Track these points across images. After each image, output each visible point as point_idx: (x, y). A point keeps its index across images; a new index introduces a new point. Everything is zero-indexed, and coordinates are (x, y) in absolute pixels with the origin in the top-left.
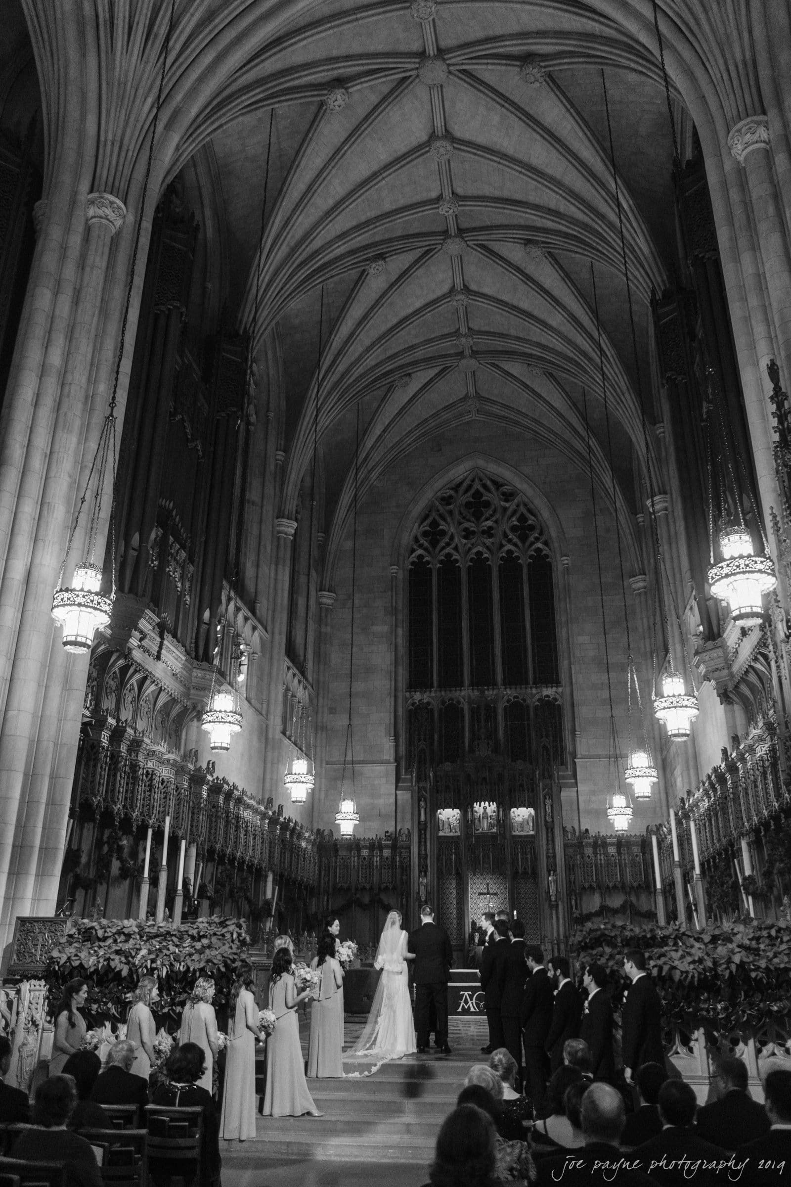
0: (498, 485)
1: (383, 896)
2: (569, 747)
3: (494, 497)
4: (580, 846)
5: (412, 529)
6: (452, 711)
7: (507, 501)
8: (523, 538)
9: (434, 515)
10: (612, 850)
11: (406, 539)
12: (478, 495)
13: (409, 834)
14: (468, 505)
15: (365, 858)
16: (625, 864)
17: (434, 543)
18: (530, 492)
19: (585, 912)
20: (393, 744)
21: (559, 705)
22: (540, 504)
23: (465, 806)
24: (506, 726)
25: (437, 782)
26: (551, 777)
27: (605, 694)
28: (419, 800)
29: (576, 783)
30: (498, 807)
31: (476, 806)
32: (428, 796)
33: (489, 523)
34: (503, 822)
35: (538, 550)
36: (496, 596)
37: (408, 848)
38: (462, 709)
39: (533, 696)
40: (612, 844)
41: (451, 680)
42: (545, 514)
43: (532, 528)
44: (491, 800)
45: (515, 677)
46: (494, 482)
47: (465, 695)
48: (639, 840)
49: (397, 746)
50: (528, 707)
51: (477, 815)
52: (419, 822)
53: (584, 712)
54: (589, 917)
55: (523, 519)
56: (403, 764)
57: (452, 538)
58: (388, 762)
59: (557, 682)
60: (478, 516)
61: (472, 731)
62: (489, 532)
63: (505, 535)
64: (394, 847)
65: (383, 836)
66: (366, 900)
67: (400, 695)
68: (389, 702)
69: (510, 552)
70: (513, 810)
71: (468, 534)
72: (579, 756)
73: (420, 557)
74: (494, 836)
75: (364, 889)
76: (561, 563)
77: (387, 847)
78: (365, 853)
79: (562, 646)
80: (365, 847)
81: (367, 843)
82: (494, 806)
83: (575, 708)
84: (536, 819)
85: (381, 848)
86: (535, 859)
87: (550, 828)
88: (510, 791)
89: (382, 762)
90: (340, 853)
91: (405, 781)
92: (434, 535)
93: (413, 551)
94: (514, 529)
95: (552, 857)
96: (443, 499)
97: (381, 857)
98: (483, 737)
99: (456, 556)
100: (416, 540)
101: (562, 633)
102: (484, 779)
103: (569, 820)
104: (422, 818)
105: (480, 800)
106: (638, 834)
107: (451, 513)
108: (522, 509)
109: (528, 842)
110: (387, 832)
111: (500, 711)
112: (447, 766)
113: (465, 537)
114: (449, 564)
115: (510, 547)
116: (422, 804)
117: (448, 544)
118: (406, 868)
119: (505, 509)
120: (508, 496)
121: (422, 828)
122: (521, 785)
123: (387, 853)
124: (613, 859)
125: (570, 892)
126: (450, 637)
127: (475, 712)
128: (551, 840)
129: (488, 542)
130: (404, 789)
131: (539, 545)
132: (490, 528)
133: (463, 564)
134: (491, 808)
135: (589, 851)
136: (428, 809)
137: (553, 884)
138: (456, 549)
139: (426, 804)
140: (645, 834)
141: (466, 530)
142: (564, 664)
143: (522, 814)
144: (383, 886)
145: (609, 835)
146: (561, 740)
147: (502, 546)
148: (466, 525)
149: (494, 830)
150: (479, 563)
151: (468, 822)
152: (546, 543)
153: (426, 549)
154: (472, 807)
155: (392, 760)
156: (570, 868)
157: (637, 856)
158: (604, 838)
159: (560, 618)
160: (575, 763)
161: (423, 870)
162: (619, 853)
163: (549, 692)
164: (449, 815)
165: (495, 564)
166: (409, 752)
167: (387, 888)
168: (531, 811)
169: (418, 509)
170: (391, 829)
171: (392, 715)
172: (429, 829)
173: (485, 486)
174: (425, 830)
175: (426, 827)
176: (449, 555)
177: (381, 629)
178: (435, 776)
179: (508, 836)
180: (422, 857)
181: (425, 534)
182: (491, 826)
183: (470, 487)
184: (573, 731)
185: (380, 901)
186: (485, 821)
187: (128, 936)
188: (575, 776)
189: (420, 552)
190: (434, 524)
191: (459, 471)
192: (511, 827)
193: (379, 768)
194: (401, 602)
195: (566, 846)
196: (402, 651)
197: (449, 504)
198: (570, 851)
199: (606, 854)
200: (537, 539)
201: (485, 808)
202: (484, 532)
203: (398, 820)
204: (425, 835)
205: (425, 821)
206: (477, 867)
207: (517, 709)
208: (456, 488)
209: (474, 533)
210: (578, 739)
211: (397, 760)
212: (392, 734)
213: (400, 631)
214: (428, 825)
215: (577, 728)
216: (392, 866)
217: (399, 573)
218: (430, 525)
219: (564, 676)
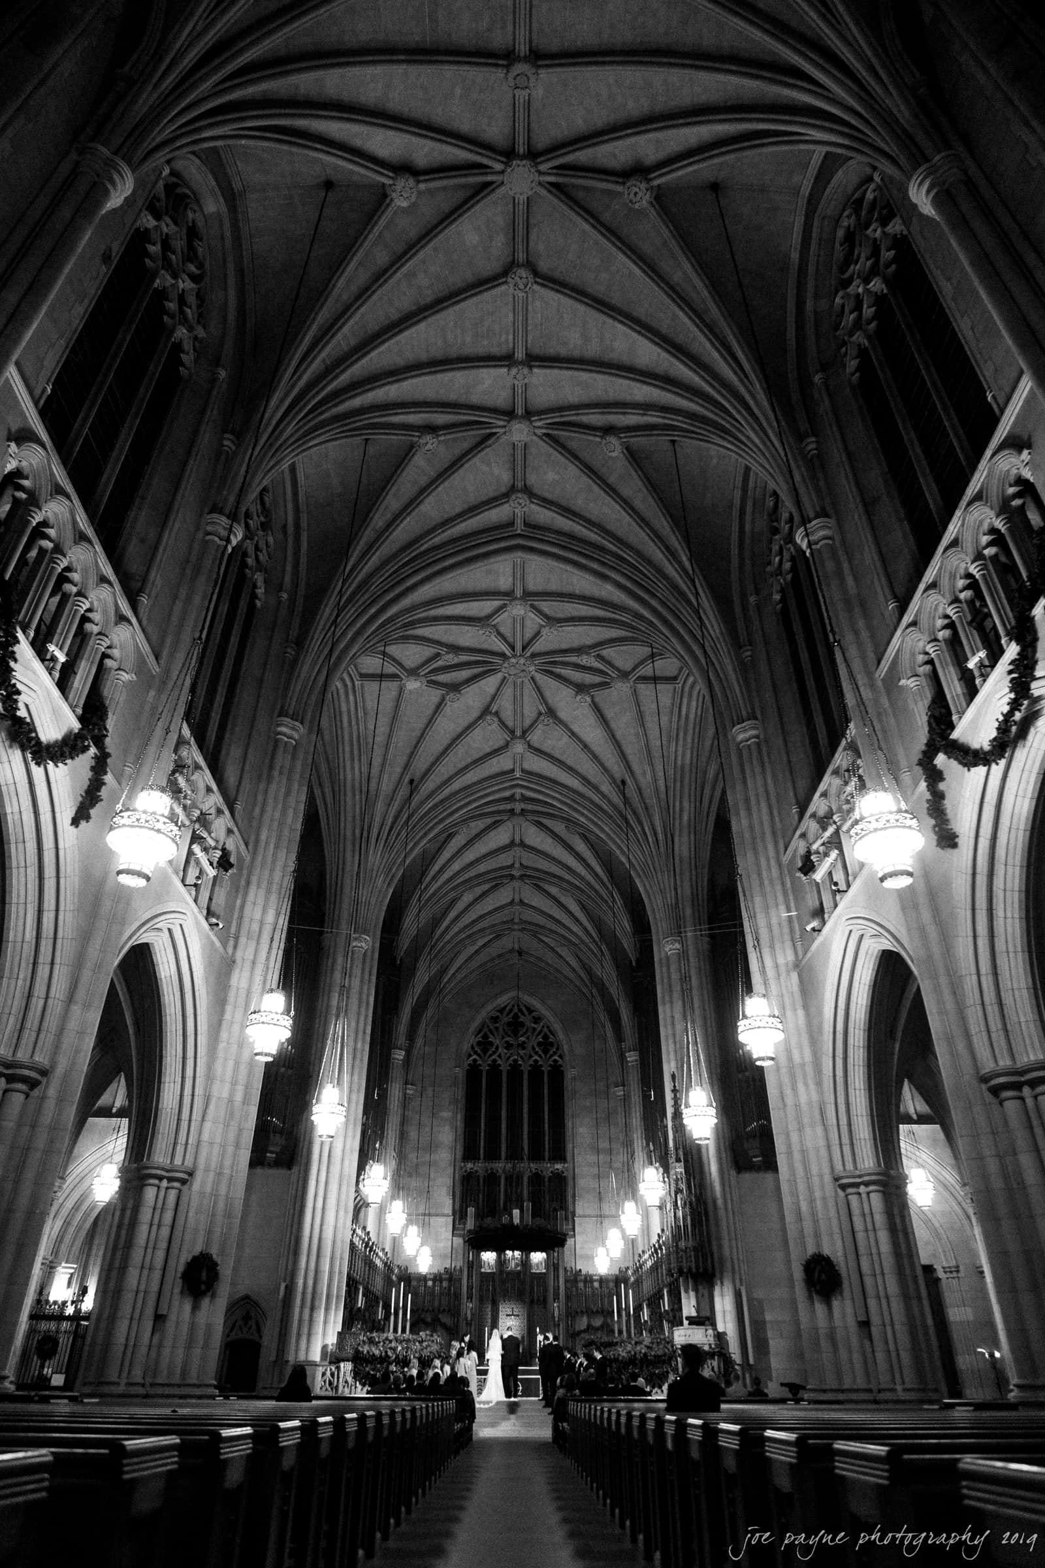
0: (530, 1011)
1: (440, 1316)
2: (571, 1208)
3: (526, 1019)
4: (576, 1281)
5: (471, 1040)
6: (492, 1178)
7: (535, 1023)
8: (546, 1052)
9: (486, 1030)
10: (596, 1284)
11: (466, 1047)
12: (516, 1017)
13: (461, 1270)
14: (509, 1024)
15: (429, 1288)
17: (485, 1051)
18: (552, 1019)
19: (577, 1329)
20: (451, 1201)
21: (565, 1177)
22: (557, 1027)
23: (500, 1250)
24: (529, 1190)
27: (596, 1171)
29: (575, 1235)
30: (522, 1253)
31: (507, 1252)
32: (475, 1243)
33: (523, 1039)
34: (526, 1263)
35: (555, 1061)
36: (526, 1093)
37: (460, 1280)
38: (500, 1176)
39: (547, 1169)
40: (596, 1282)
41: (492, 1155)
42: (561, 1036)
43: (551, 1044)
44: (517, 1248)
45: (537, 1156)
46: (528, 1009)
47: (500, 1166)
49: (454, 1203)
50: (544, 1176)
51: (508, 1259)
52: (468, 1261)
53: (582, 1183)
54: (579, 1333)
55: (546, 1037)
56: (458, 1217)
57: (497, 1048)
58: (448, 1216)
59: (563, 1159)
60: (516, 1034)
61: (506, 1195)
62: (522, 1046)
63: (533, 1048)
64: (450, 1280)
65: (443, 1271)
66: (429, 1320)
67: (457, 1164)
68: (450, 1171)
69: (536, 1061)
70: (532, 1254)
71: (508, 1046)
72: (577, 1215)
73: (475, 1060)
74: (519, 1273)
75: (428, 1311)
76: (570, 1074)
77: (445, 1279)
78: (430, 1283)
79: (569, 1133)
80: (430, 1280)
81: (432, 1277)
82: (519, 1252)
83: (576, 1179)
84: (547, 1261)
85: (441, 1280)
86: (546, 1290)
87: (556, 1268)
89: (444, 1215)
90: (412, 1283)
91: (458, 1229)
92: (485, 1045)
93: (470, 1056)
94: (539, 1044)
95: (557, 1288)
96: (492, 1018)
97: (441, 1286)
99: (499, 1062)
100: (473, 1047)
101: (569, 1124)
103: (568, 1261)
104: (471, 1258)
105: (511, 1248)
106: (613, 1276)
107: (497, 1028)
108: (545, 1030)
109: (541, 1277)
110: (446, 1268)
111: (525, 1179)
113: (506, 1048)
114: (494, 1068)
115: (536, 1057)
116: (471, 1248)
117: (494, 1053)
118: (457, 1296)
119: (534, 1029)
120: (537, 1020)
121: (470, 1266)
123: (445, 1284)
124: (597, 1291)
125: (568, 1314)
126: (493, 1121)
127: (509, 1179)
128: (557, 1277)
129: (522, 1052)
130: (459, 1236)
131: (556, 1057)
132: (524, 1042)
133: (504, 1067)
134: (517, 1253)
135: (581, 1285)
136: (475, 1252)
137: (557, 1308)
138: (500, 1056)
139: (473, 1248)
140: (618, 1273)
141: (507, 1042)
142: (569, 1146)
143: (538, 1257)
144: (441, 1309)
145: (595, 1275)
146: (566, 1203)
147: (531, 1056)
148: (508, 1039)
149: (519, 1269)
150: (515, 1070)
151: (501, 1262)
152: (561, 1056)
153: (479, 1055)
154: (505, 1252)
155: (451, 1214)
156: (568, 1297)
157: (612, 1289)
158: (591, 1276)
159: (568, 1111)
160: (574, 1220)
161: (470, 1297)
162: (601, 1287)
163: (558, 1166)
164: (489, 1257)
165: (525, 1068)
166: (462, 1208)
167: (443, 1311)
168: (544, 1255)
169: (475, 1025)
170: (448, 1266)
171: (452, 1179)
172: (474, 1267)
173: (521, 1011)
174: (472, 1268)
175: (473, 1265)
176: (494, 1061)
177: (446, 1114)
179: (528, 1273)
180: (470, 1288)
181: (479, 1043)
182: (517, 1265)
183: (511, 1010)
184: (574, 1196)
185: (439, 1320)
186: (513, 1263)
187: (391, 1341)
188: (574, 1230)
189: (475, 1057)
190: (485, 1037)
191: (503, 1000)
192: (531, 1266)
193: (442, 1220)
194: (460, 1092)
195: (566, 1281)
196: (460, 1131)
197: (496, 1022)
198: (569, 1285)
199: (592, 1287)
200: (555, 1053)
201: (513, 1254)
202: (519, 1045)
203: (454, 1260)
204: (472, 1271)
205: (473, 1260)
206: (507, 1296)
207: (536, 1178)
208: (501, 1011)
209: (512, 1045)
210: (577, 1202)
211: (454, 1214)
212: (451, 1193)
213: (459, 1116)
214: (475, 1263)
215: (577, 1193)
216: (449, 1294)
217: (460, 1072)
218: (483, 1037)
219: (569, 1157)
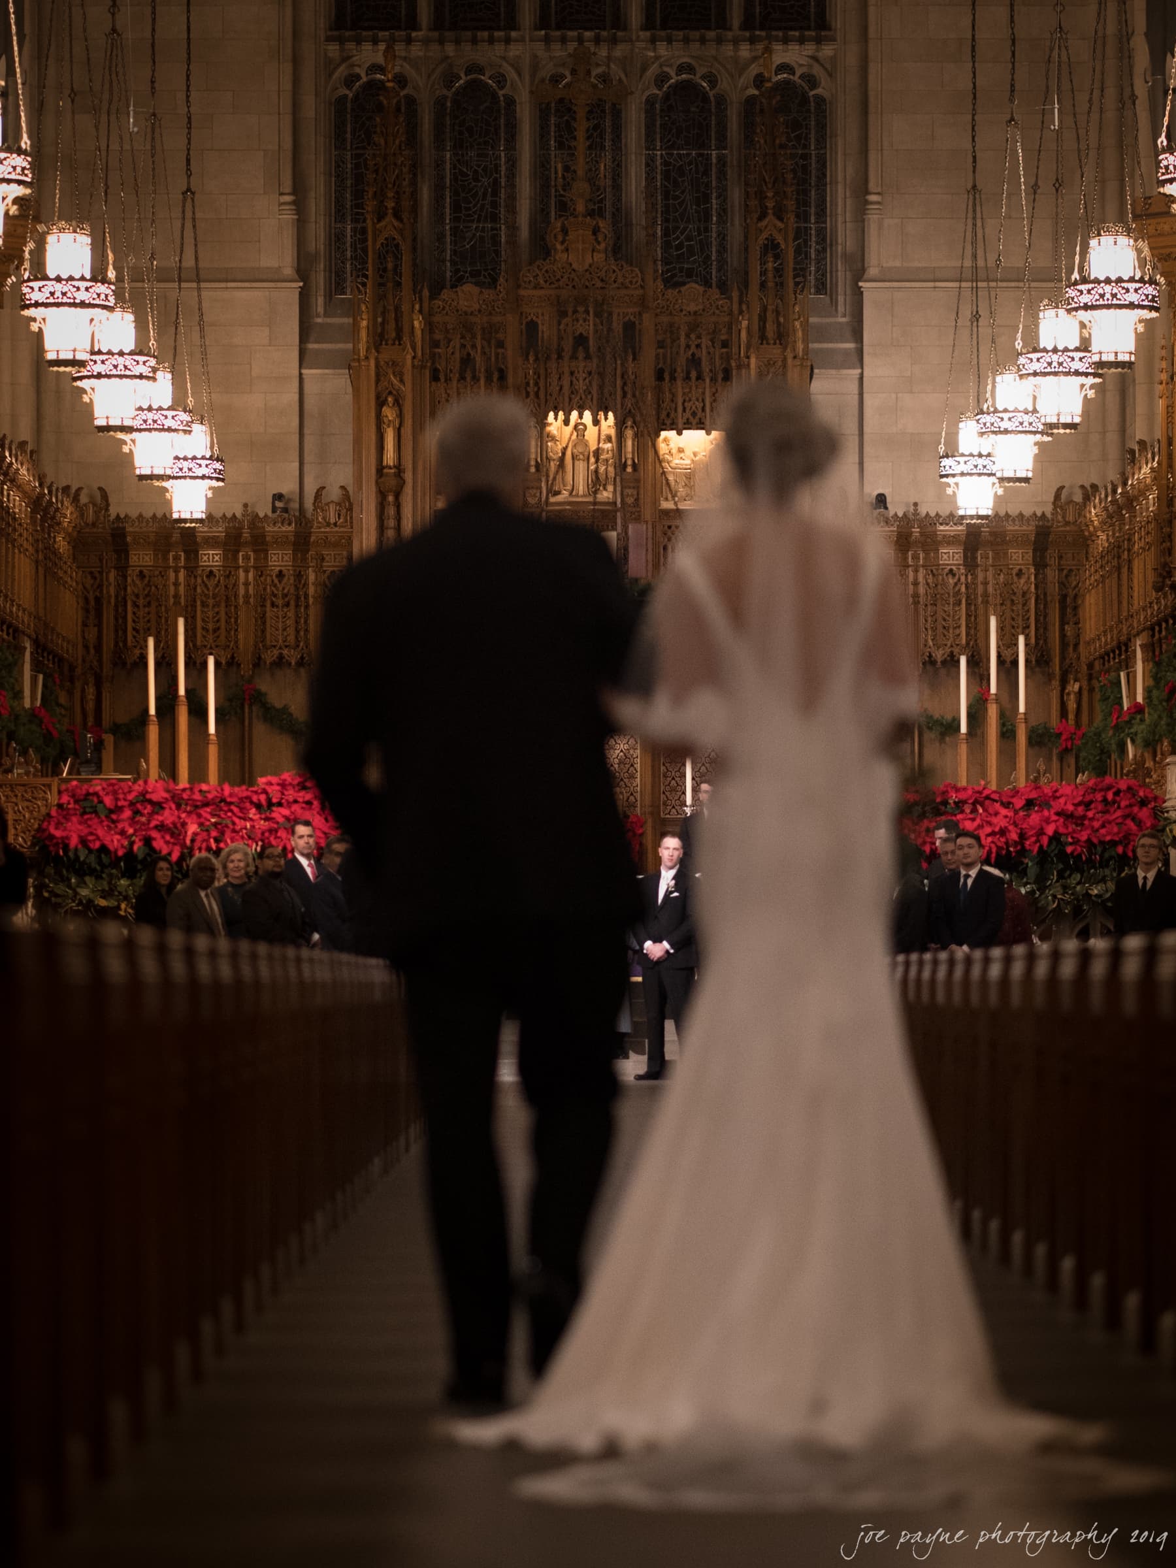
1: (264, 685)
2: (844, 238)
10: (950, 556)
13: (347, 503)
15: (211, 574)
16: (986, 594)
20: (289, 217)
21: (820, 100)
24: (650, 163)
25: (435, 344)
26: (782, 337)
28: (381, 403)
29: (860, 352)
30: (620, 425)
31: (554, 423)
32: (407, 390)
37: (345, 545)
38: (511, 102)
39: (741, 66)
40: (951, 541)
44: (601, 407)
48: (1030, 528)
49: (301, 224)
50: (721, 100)
51: (555, 449)
52: (380, 469)
53: (894, 131)
56: (320, 279)
58: (273, 277)
59: (818, 26)
64: (301, 542)
65: (264, 510)
67: (308, 51)
70: (664, 434)
72: (872, 271)
74: (605, 512)
77: (280, 542)
78: (212, 558)
80: (211, 542)
81: (219, 531)
82: (609, 423)
83: (872, 118)
85: (260, 543)
88: (660, 375)
89: (254, 277)
90: (134, 560)
91: (324, 335)
97: (261, 571)
98: (580, 208)
102: (581, 340)
104: (390, 456)
105: (564, 405)
106: (1027, 512)
110: (278, 497)
112: (468, 297)
116: (389, 413)
121: (389, 487)
122: (695, 361)
123: (279, 559)
124: (951, 581)
130: (328, 362)
136: (407, 430)
139: (401, 415)
140: (1048, 510)
144: (270, 656)
145: (944, 512)
146: (822, 213)
149: (606, 495)
154: (542, 423)
155: (289, 271)
157: (1020, 574)
158: (929, 523)
160: (858, 294)
162: (970, 563)
163: (791, 56)
166: (335, 240)
167: (280, 662)
168: (717, 438)
170: (289, 487)
171: (287, 120)
172: (408, 490)
174: (397, 496)
175: (402, 483)
178: (430, 326)
179: (648, 513)
182: (597, 482)
184: (862, 190)
185: (258, 698)
186: (581, 466)
188: (857, 334)
192: (661, 482)
199: (933, 569)
201: (579, 429)
203: (308, 458)
204: (398, 506)
205: (399, 468)
207: (686, 111)
210: (872, 218)
211: (303, 273)
212: (287, 186)
214: (408, 476)
215: (872, 186)
219: (841, 8)
